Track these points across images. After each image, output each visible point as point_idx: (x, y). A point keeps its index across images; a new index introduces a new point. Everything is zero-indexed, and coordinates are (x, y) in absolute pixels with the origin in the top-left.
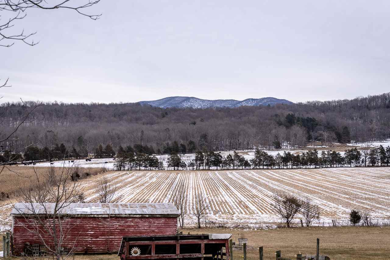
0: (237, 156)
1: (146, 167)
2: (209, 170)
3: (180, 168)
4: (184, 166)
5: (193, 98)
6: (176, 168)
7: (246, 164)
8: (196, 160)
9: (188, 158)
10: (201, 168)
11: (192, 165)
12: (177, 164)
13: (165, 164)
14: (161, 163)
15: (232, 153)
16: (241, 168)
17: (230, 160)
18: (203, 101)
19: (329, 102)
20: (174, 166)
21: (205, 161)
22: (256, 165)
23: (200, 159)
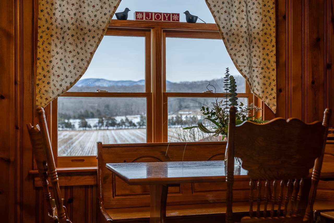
0: (127, 120)
1: (63, 128)
2: (108, 129)
3: (87, 129)
4: (90, 127)
5: (102, 79)
6: (84, 128)
7: (134, 125)
8: (99, 123)
9: (92, 122)
10: (102, 128)
11: (95, 126)
12: (85, 125)
13: (77, 126)
14: (74, 125)
15: (124, 118)
16: (130, 128)
17: (123, 123)
18: (110, 81)
19: (195, 82)
20: (83, 127)
21: (105, 124)
22: (140, 126)
23: (101, 122)
